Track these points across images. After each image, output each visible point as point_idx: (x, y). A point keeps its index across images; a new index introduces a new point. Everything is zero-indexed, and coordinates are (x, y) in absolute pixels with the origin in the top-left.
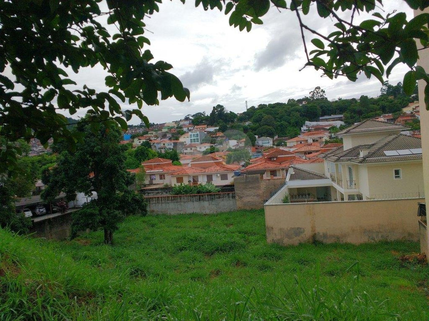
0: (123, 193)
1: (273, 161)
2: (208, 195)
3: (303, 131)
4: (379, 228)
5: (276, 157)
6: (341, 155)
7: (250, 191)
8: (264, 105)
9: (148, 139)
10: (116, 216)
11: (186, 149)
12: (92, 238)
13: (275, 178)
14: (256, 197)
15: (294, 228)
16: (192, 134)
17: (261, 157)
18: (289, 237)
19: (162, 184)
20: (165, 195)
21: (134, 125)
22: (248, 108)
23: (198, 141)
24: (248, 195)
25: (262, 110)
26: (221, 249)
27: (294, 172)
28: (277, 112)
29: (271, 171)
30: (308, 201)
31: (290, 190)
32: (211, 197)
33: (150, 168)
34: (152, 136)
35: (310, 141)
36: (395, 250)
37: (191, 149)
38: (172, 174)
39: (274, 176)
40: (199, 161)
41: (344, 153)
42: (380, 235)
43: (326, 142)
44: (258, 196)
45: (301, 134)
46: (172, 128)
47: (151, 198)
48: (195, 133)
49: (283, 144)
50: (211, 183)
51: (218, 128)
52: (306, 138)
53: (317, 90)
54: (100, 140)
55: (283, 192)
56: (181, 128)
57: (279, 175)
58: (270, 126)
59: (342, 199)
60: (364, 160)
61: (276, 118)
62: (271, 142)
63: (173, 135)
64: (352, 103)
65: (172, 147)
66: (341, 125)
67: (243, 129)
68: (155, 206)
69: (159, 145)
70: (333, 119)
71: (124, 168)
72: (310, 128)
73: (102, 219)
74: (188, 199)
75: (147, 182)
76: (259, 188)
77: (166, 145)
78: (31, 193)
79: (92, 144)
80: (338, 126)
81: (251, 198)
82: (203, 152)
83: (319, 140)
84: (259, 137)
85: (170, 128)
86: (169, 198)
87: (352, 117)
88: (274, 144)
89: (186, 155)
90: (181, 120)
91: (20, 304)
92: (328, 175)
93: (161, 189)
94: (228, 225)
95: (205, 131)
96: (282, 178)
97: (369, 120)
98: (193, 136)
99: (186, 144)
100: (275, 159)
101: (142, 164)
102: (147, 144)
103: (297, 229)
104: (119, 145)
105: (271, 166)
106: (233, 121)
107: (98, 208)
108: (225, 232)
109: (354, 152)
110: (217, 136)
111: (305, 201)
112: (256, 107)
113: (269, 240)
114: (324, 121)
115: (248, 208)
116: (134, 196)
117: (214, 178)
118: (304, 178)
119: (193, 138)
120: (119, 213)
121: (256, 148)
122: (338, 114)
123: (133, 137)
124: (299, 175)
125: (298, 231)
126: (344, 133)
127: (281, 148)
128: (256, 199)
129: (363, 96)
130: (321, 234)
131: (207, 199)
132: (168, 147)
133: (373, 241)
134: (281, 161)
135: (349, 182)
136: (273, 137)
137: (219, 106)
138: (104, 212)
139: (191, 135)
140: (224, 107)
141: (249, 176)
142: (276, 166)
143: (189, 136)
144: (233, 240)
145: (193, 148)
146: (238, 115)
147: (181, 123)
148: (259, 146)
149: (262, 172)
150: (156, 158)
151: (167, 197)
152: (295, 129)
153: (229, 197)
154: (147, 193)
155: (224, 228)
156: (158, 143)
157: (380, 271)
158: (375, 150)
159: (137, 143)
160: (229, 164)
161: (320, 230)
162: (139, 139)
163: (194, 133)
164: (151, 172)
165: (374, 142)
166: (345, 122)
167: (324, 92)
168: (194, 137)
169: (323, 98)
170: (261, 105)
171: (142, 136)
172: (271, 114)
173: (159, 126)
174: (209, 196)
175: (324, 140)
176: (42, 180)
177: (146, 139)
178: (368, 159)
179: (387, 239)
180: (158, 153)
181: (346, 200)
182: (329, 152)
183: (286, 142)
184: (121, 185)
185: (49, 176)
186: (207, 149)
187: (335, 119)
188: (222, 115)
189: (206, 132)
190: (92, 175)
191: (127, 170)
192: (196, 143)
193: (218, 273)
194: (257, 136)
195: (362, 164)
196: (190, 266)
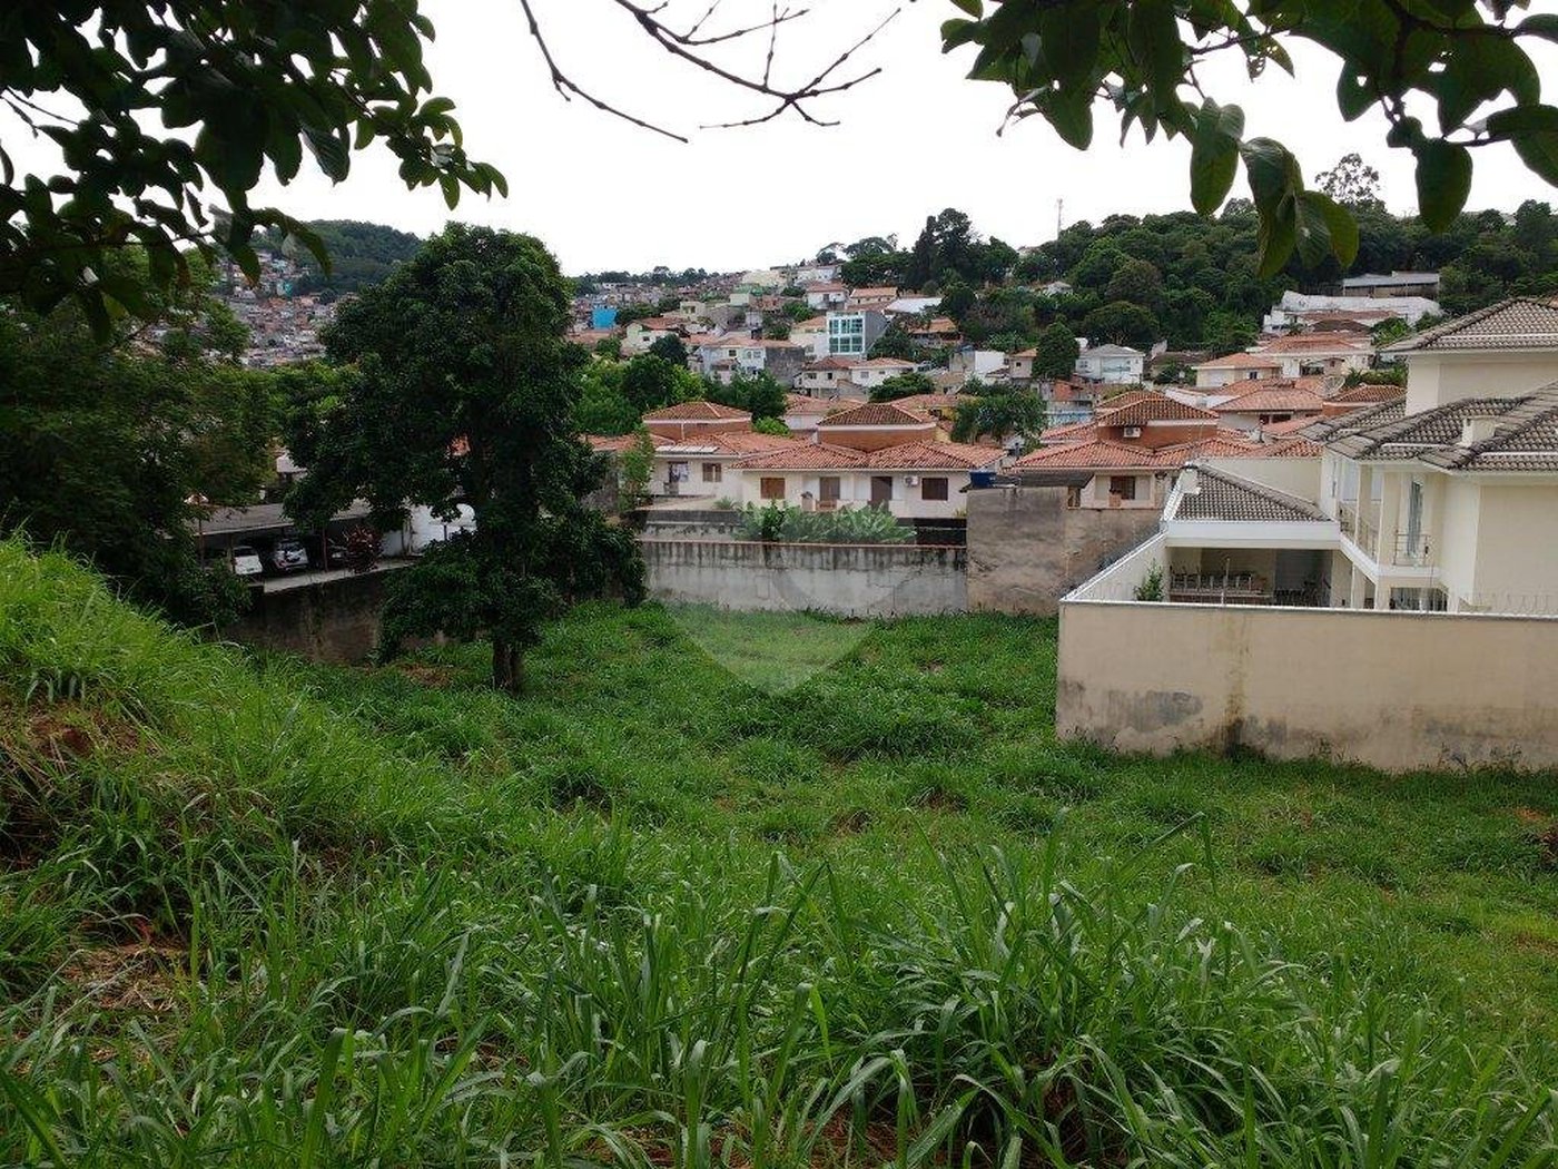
0: (562, 519)
1: (1128, 439)
2: (866, 550)
3: (1269, 330)
4: (1490, 720)
5: (1143, 428)
6: (1389, 431)
7: (1024, 546)
8: (1125, 218)
9: (676, 330)
10: (534, 595)
11: (812, 377)
12: (453, 663)
13: (1126, 504)
14: (1043, 570)
15: (1161, 694)
16: (840, 319)
17: (1087, 421)
18: (1141, 725)
19: (709, 497)
20: (714, 537)
21: (632, 274)
22: (1064, 228)
23: (859, 349)
24: (1014, 560)
25: (1118, 238)
26: (886, 744)
27: (1199, 489)
28: (1176, 250)
29: (1114, 479)
30: (1229, 600)
31: (1176, 554)
32: (878, 557)
33: (673, 436)
34: (693, 317)
35: (1291, 372)
36: (1533, 804)
37: (830, 376)
38: (747, 466)
39: (1125, 497)
40: (850, 424)
41: (1405, 426)
42: (1487, 747)
43: (1354, 380)
44: (1052, 566)
45: (1260, 343)
46: (768, 291)
47: (664, 544)
48: (849, 314)
49: (1182, 375)
50: (886, 506)
51: (936, 301)
52: (1276, 357)
53: (1349, 167)
54: (492, 320)
55: (1144, 560)
56: (800, 293)
57: (1144, 497)
58: (1140, 304)
59: (1369, 602)
60: (1472, 459)
61: (1169, 272)
62: (1138, 368)
63: (769, 318)
64: (1483, 229)
65: (760, 365)
66: (1424, 317)
67: (1033, 309)
68: (677, 572)
69: (714, 354)
70: (1399, 289)
71: (570, 428)
72: (1300, 321)
73: (486, 604)
74: (795, 560)
75: (656, 486)
76: (1057, 537)
77: (739, 355)
78: (262, 494)
79: (464, 335)
80: (1414, 318)
81: (1026, 575)
82: (872, 389)
83: (1328, 370)
84: (1092, 345)
85: (760, 293)
86: (727, 552)
87: (1473, 287)
88: (1146, 377)
89: (808, 398)
90: (802, 264)
91: (126, 850)
92: (1329, 507)
93: (704, 515)
94: (923, 664)
95: (890, 312)
96: (1152, 505)
97: (1521, 301)
98: (840, 325)
99: (813, 358)
100: (1137, 434)
101: (645, 422)
102: (672, 349)
103: (1175, 699)
104: (557, 346)
105: (1119, 458)
106: (997, 279)
107: (474, 563)
108: (908, 686)
109: (1443, 422)
110: (931, 331)
111: (1217, 600)
112: (1097, 224)
113: (1065, 727)
114: (1361, 296)
115: (1007, 610)
116: (602, 532)
117: (898, 490)
118: (1231, 514)
119: (840, 335)
120: (547, 587)
121: (1073, 388)
122: (1418, 270)
123: (625, 318)
124: (1215, 499)
125: (1175, 707)
126: (1414, 349)
127: (1172, 393)
128: (1044, 578)
129: (1533, 202)
130: (1263, 724)
131: (861, 564)
132: (745, 363)
133: (1455, 766)
134: (1159, 442)
135: (1403, 540)
136: (1146, 349)
137: (951, 215)
138: (496, 580)
139: (836, 321)
140: (969, 220)
141: (1025, 489)
142: (1135, 458)
143: (828, 327)
144: (932, 718)
145: (838, 375)
146: (1022, 254)
147: (804, 275)
148: (1086, 380)
149: (1077, 482)
150: (700, 403)
151: (721, 545)
152: (1241, 321)
153: (943, 564)
154: (653, 525)
155: (909, 672)
156: (712, 348)
157: (1458, 876)
158: (1521, 421)
159: (638, 340)
160: (962, 441)
161: (1261, 708)
162: (645, 329)
163: (845, 317)
164: (673, 453)
165: (1526, 392)
166: (1443, 305)
167: (1375, 177)
168: (843, 332)
169: (1367, 204)
170: (1115, 217)
171: (657, 314)
172: (1149, 254)
173: (722, 282)
174: (871, 555)
175: (1345, 370)
176: (291, 450)
177: (668, 330)
178: (1488, 454)
179: (1511, 762)
180: (707, 383)
181: (1382, 606)
182: (1345, 420)
183: (1196, 371)
184: (557, 489)
185: (315, 439)
186: (886, 382)
187: (1406, 289)
188: (960, 249)
189: (891, 317)
190: (461, 448)
191: (582, 439)
192: (851, 353)
193: (858, 822)
194: (1083, 342)
195: (1463, 473)
196: (769, 791)
